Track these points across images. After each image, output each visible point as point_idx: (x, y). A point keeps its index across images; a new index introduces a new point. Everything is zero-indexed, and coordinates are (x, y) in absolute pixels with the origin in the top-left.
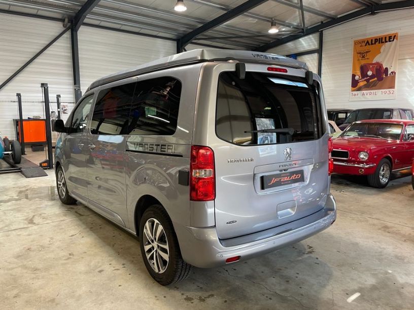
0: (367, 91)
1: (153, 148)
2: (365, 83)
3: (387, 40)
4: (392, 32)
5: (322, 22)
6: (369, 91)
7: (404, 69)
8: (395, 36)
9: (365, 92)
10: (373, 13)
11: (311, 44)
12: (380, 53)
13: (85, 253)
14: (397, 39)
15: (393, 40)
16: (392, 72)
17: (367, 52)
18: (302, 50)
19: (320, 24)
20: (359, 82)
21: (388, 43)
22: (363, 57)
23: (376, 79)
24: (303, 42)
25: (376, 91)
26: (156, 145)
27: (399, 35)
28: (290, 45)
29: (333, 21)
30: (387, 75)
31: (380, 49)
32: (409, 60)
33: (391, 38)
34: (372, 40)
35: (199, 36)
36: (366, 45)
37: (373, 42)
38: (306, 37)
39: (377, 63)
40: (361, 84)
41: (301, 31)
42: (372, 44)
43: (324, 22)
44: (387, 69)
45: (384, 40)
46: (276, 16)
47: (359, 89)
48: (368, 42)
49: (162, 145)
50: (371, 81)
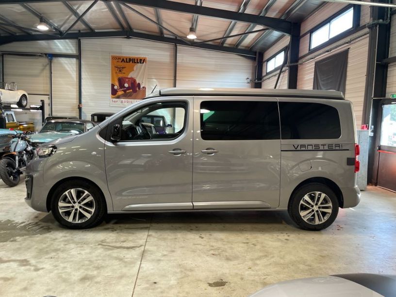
0: (125, 100)
2: (123, 92)
3: (139, 61)
4: (142, 56)
5: (79, 31)
6: (127, 100)
7: (152, 86)
8: (144, 60)
9: (123, 100)
10: (128, 37)
11: (68, 48)
12: (133, 70)
14: (146, 62)
15: (143, 63)
16: (143, 87)
17: (123, 68)
18: (57, 51)
19: (77, 32)
20: (118, 92)
21: (139, 64)
22: (120, 71)
23: (131, 90)
24: (59, 44)
25: (132, 100)
27: (147, 59)
29: (91, 33)
30: (139, 88)
31: (133, 68)
32: (155, 80)
33: (142, 61)
34: (127, 59)
36: (122, 62)
37: (128, 61)
38: (62, 41)
39: (132, 78)
40: (120, 93)
41: (58, 32)
42: (127, 62)
43: (81, 31)
44: (139, 84)
45: (136, 61)
47: (118, 97)
48: (123, 60)
50: (127, 91)
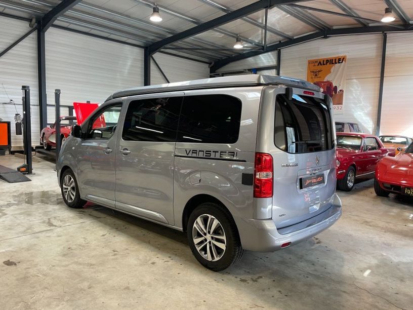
1: (210, 154)
3: (337, 61)
4: (341, 55)
5: (280, 41)
7: (351, 89)
8: (344, 58)
10: (326, 37)
11: (270, 60)
12: (331, 72)
13: (127, 249)
14: (345, 61)
15: (342, 62)
16: (341, 91)
17: (319, 71)
18: (261, 65)
19: (278, 43)
21: (337, 65)
22: (316, 75)
24: (263, 59)
26: (213, 152)
27: (347, 57)
28: (251, 60)
29: (290, 41)
30: (336, 92)
31: (330, 69)
32: (355, 80)
33: (340, 60)
34: (324, 61)
35: (168, 46)
36: (318, 65)
37: (325, 63)
38: (265, 54)
39: (328, 82)
41: (261, 48)
42: (324, 64)
43: (282, 42)
44: (336, 87)
45: (334, 62)
46: (240, 33)
48: (320, 62)
49: (221, 152)
